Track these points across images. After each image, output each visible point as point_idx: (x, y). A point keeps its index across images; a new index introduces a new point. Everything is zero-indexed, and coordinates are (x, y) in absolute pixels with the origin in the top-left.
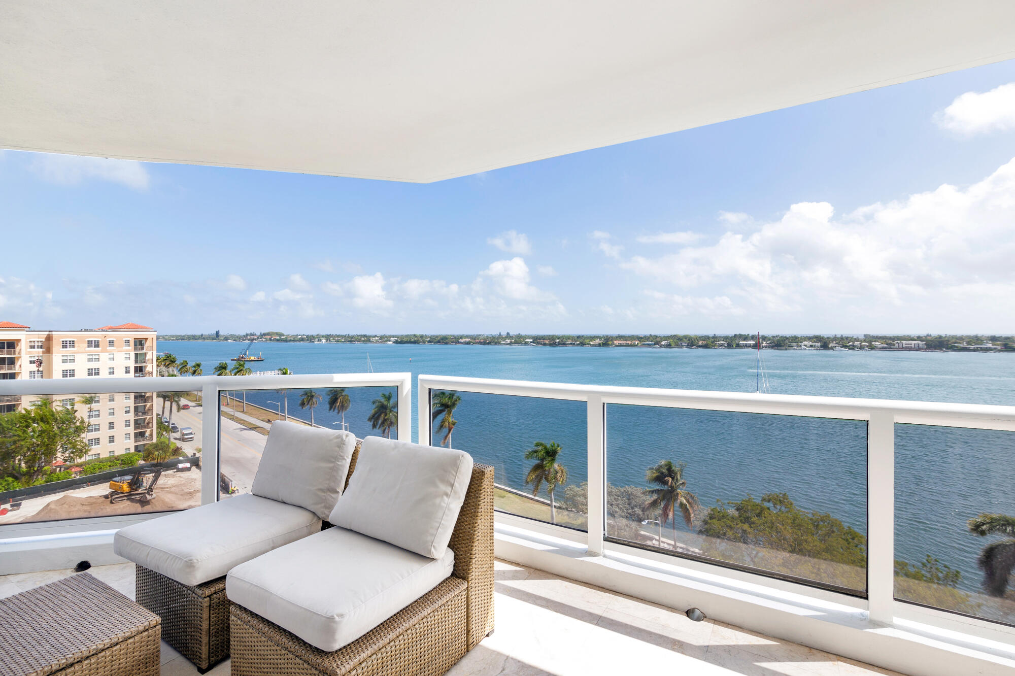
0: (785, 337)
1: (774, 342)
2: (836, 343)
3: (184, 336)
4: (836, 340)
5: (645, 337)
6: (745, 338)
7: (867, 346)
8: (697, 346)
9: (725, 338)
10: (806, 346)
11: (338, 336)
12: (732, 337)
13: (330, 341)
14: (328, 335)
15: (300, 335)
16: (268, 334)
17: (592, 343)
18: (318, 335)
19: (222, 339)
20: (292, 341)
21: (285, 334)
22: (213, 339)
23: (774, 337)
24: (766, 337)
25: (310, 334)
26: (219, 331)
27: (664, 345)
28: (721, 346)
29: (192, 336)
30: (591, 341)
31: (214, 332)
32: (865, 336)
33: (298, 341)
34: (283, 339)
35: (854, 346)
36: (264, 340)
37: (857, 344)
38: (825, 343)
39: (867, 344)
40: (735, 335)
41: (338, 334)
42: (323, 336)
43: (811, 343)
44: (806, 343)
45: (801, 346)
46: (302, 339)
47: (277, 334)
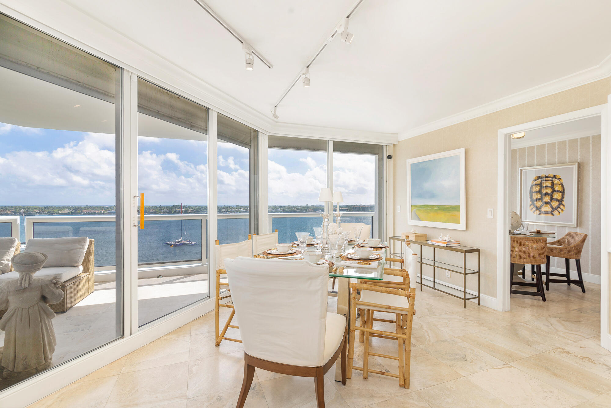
0: (201, 207)
1: (195, 210)
2: (225, 210)
4: (225, 208)
5: (110, 207)
6: (180, 207)
7: (237, 211)
9: (167, 207)
12: (171, 207)
17: (60, 212)
24: (191, 207)
28: (165, 212)
30: (60, 211)
32: (237, 206)
35: (232, 211)
39: (237, 210)
40: (173, 206)
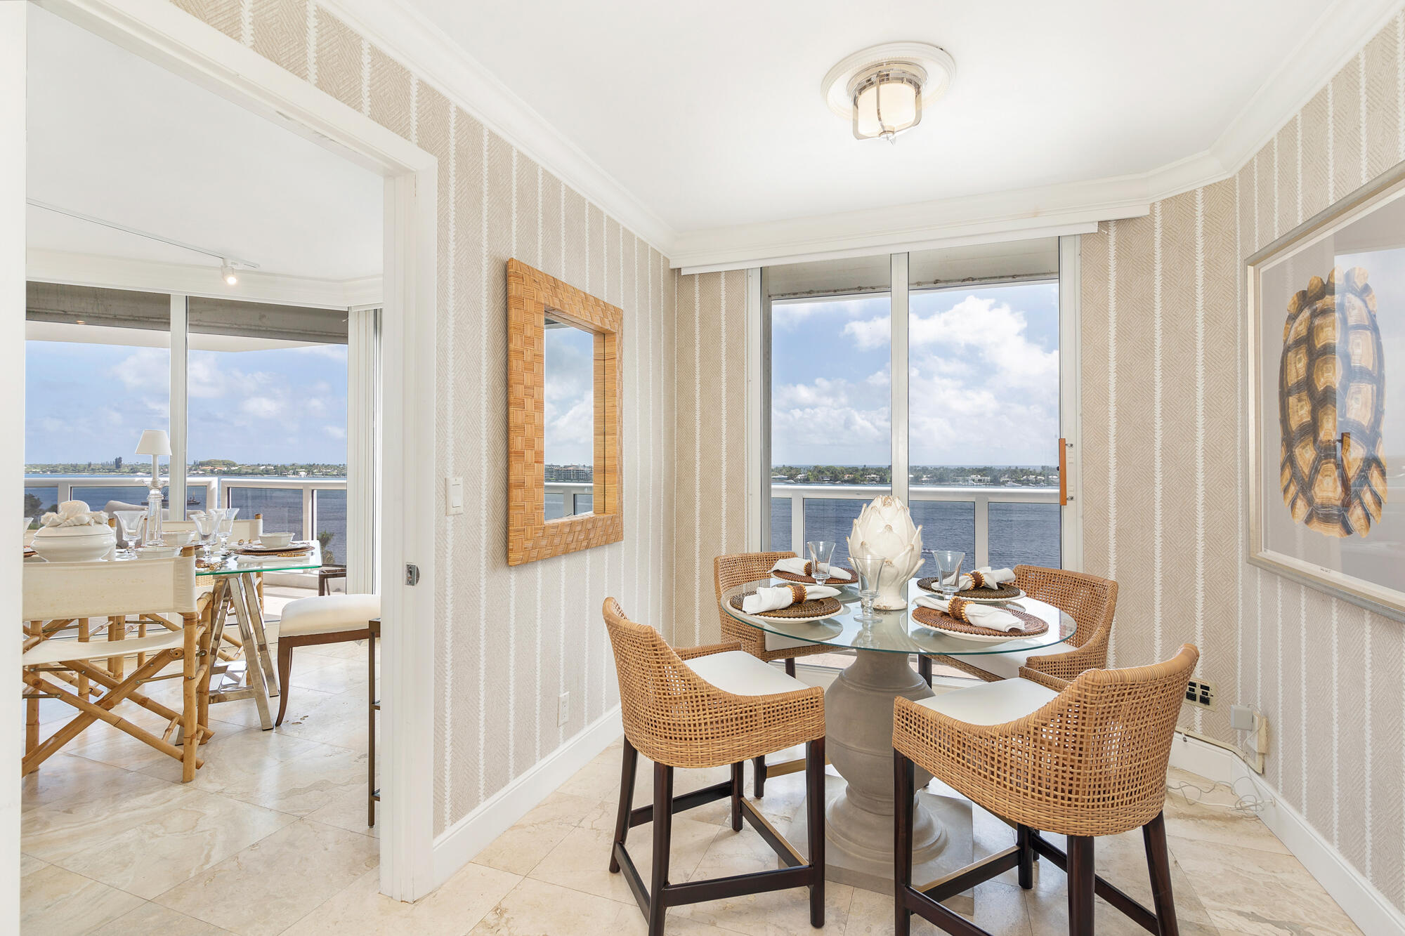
0: (950, 468)
1: (936, 476)
2: (1009, 477)
3: (56, 466)
4: (1008, 473)
8: (842, 482)
9: (877, 470)
10: (974, 480)
11: (327, 467)
12: (886, 469)
13: (313, 473)
14: (310, 466)
15: (263, 465)
16: (208, 463)
18: (294, 465)
19: (127, 471)
20: (250, 474)
21: (238, 463)
22: (110, 471)
23: (936, 469)
24: (927, 469)
25: (279, 463)
26: (120, 458)
27: (800, 480)
28: (873, 480)
29: (72, 465)
31: (111, 460)
33: (260, 474)
34: (234, 471)
35: (1028, 480)
36: (201, 472)
37: (1032, 477)
38: (995, 476)
39: (1043, 478)
41: (326, 464)
42: (302, 467)
43: (979, 476)
44: (973, 476)
45: (967, 481)
46: (267, 471)
47: (224, 463)
